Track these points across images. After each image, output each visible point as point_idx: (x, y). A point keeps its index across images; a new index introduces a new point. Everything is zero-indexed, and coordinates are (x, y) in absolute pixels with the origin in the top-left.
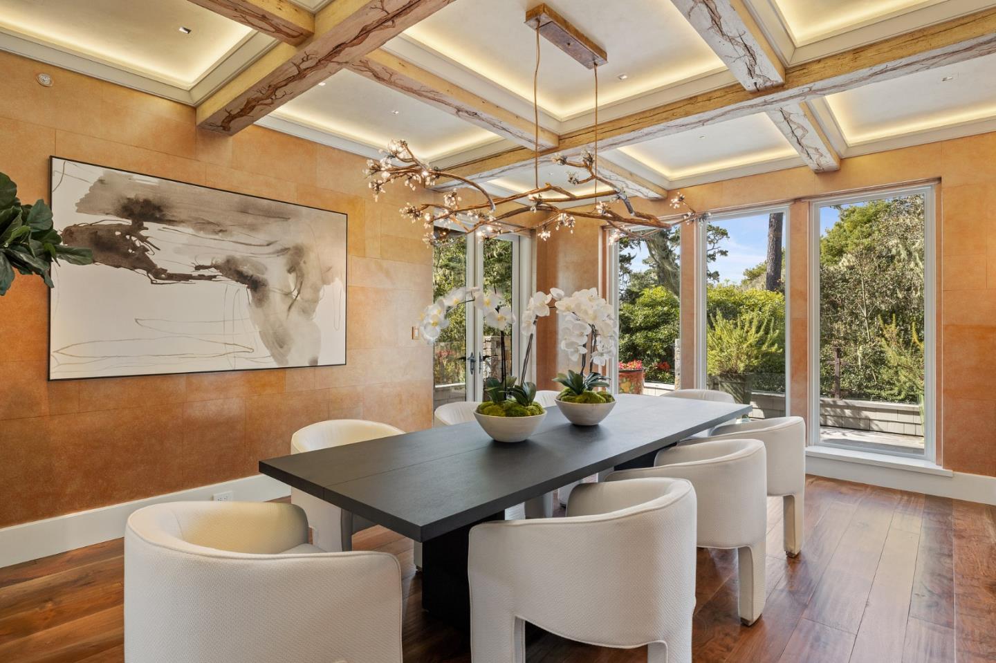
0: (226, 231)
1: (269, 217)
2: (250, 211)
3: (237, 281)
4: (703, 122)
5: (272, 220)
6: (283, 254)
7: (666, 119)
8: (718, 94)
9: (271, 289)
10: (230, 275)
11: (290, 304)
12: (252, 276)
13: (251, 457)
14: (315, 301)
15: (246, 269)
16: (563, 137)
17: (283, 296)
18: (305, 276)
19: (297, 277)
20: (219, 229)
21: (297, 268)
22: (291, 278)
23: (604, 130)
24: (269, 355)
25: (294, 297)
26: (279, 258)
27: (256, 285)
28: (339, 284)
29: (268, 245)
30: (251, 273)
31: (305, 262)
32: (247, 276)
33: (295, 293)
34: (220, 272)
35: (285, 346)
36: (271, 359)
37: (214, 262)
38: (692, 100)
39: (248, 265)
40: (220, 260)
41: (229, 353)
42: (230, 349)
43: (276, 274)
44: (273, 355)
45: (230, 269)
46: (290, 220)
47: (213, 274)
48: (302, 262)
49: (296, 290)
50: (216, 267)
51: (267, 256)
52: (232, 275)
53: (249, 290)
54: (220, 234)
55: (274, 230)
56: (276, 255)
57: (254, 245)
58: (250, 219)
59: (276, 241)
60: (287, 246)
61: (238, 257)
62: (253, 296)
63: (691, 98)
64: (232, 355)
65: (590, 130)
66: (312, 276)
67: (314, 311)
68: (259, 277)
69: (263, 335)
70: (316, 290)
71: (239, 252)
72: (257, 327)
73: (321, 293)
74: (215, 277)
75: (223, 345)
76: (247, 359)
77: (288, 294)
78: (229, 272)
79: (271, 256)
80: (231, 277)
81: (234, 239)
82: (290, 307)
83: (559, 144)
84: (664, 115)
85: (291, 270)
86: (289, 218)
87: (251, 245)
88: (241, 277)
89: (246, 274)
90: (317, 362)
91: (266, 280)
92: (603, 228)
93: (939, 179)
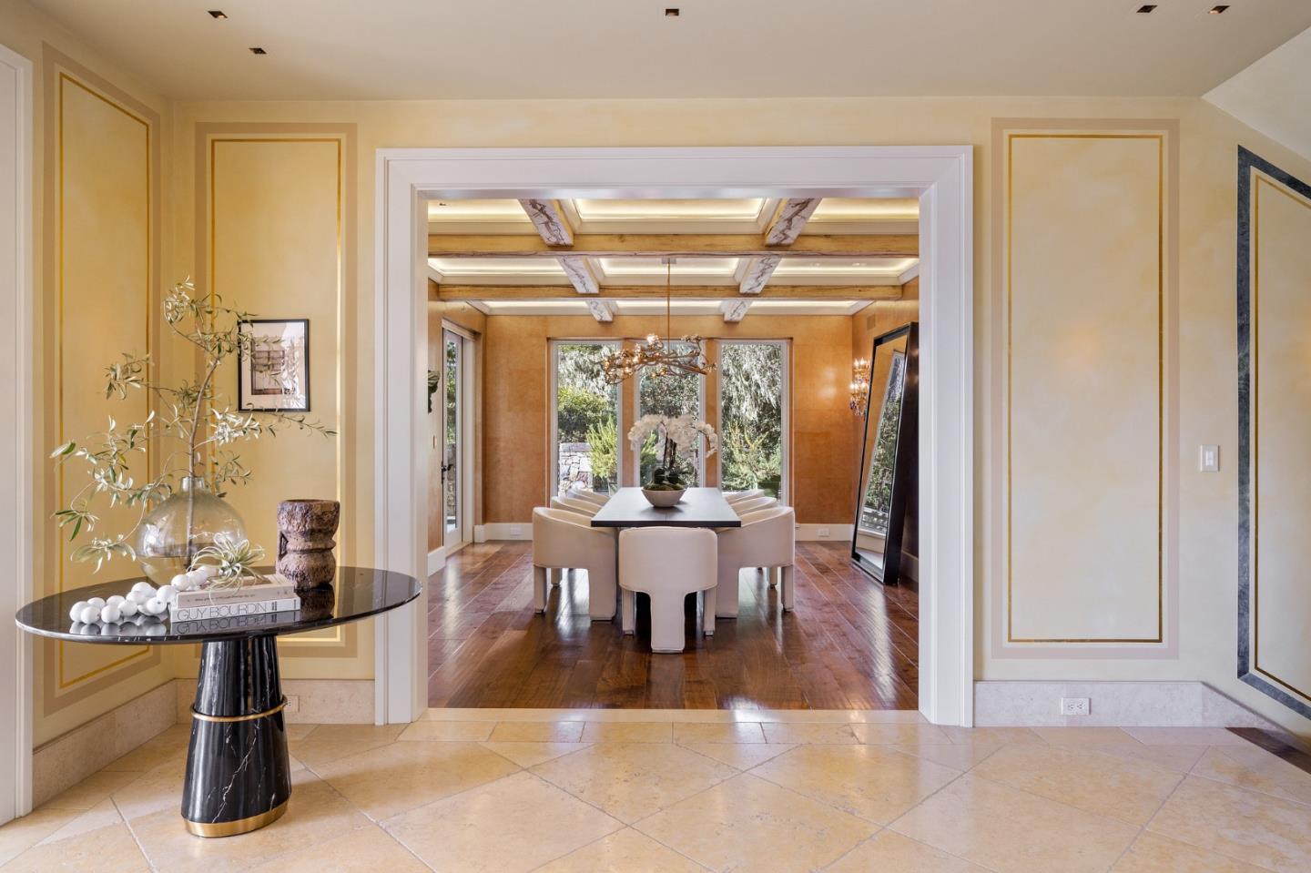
16: (604, 289)
83: (599, 292)
92: (548, 339)
93: (792, 339)
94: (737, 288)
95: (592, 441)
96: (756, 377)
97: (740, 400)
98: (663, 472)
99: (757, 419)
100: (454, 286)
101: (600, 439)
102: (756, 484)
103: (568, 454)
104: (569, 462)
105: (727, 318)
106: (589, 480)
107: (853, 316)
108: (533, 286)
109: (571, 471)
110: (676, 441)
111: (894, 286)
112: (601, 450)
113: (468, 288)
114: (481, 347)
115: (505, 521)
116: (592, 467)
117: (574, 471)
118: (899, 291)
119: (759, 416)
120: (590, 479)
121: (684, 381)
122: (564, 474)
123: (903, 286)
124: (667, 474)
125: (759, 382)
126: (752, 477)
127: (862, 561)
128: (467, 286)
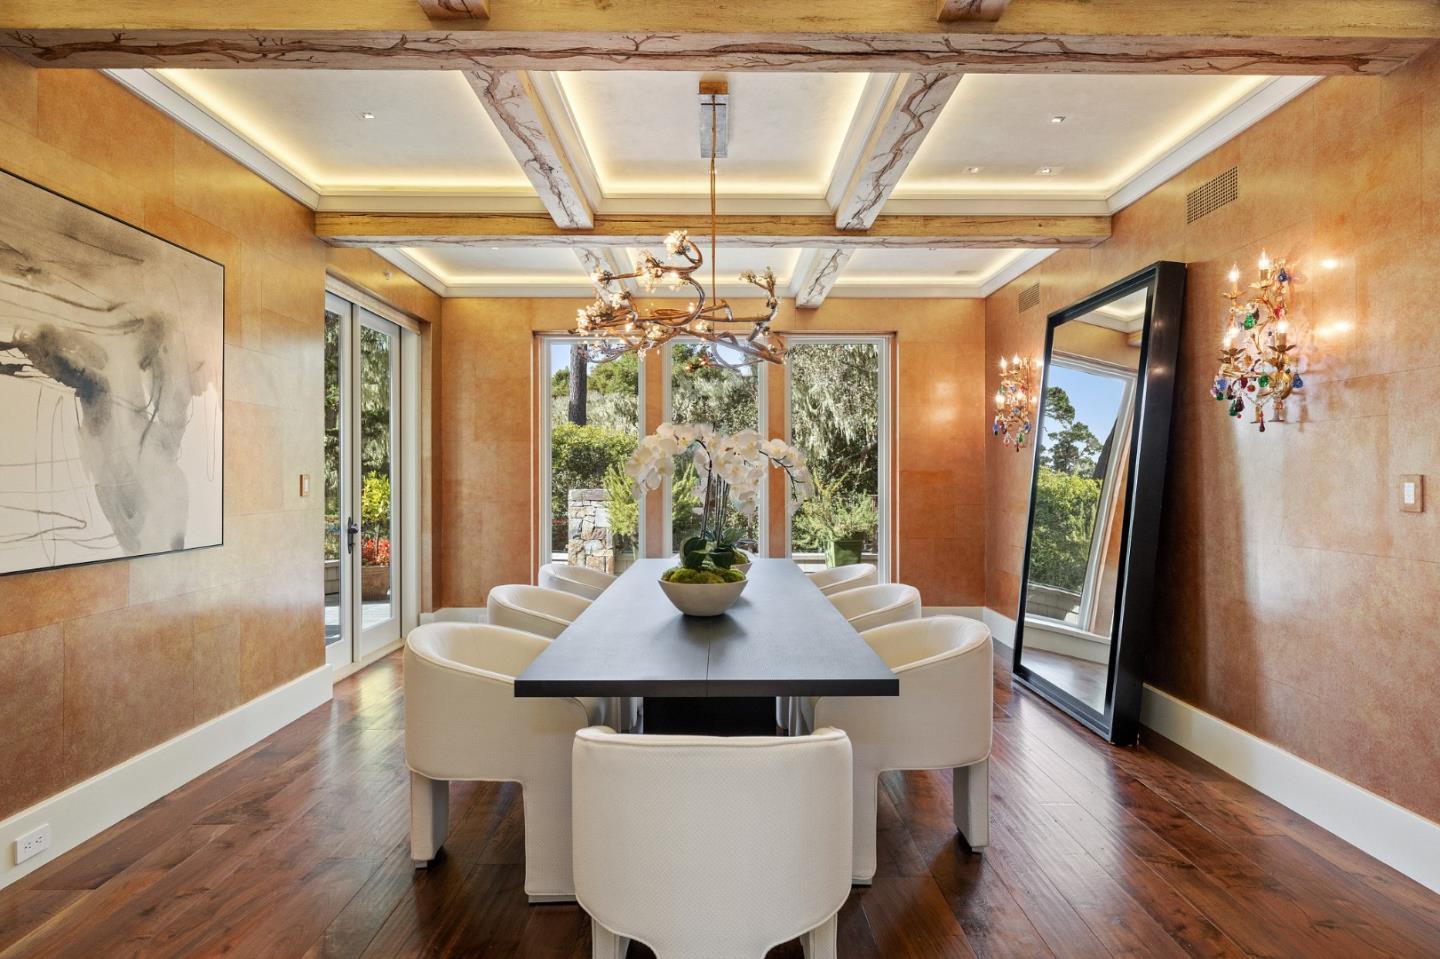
0: (38, 271)
1: (115, 254)
2: (81, 237)
3: (59, 380)
4: (773, 244)
5: (116, 260)
6: (133, 331)
7: (745, 232)
8: (802, 220)
9: (115, 399)
10: (47, 366)
11: (143, 430)
12: (84, 370)
13: (74, 747)
14: (180, 425)
15: (73, 355)
16: (601, 218)
17: (133, 414)
18: (166, 376)
19: (155, 377)
20: (26, 265)
21: (154, 360)
22: (146, 377)
23: (663, 224)
24: (112, 532)
25: (150, 417)
26: (127, 337)
27: (89, 388)
28: (212, 394)
29: (110, 310)
30: (81, 364)
31: (165, 350)
32: (75, 370)
33: (151, 409)
34: (29, 358)
35: (136, 515)
36: (114, 540)
37: (17, 336)
38: (775, 218)
39: (78, 347)
40: (29, 333)
41: (45, 532)
42: (47, 522)
43: (120, 369)
44: (117, 533)
45: (47, 354)
46: (143, 264)
47: (16, 362)
48: (161, 350)
49: (152, 403)
50: (22, 346)
51: (108, 331)
52: (50, 366)
53: (78, 399)
54: (29, 277)
55: (116, 282)
56: (121, 331)
57: (87, 308)
58: (80, 253)
59: (123, 304)
60: (139, 317)
61: (61, 329)
62: (85, 412)
63: (773, 216)
64: (50, 535)
65: (644, 218)
66: (177, 380)
67: (179, 445)
68: (95, 375)
69: (102, 492)
70: (182, 405)
71: (63, 320)
72: (91, 476)
73: (189, 411)
74: (19, 367)
75: (35, 514)
76: (75, 542)
77: (140, 411)
78: (44, 359)
79: (115, 332)
80: (48, 370)
81: (52, 290)
82: (143, 437)
83: (595, 225)
84: (742, 227)
85: (145, 363)
86: (142, 261)
87: (81, 306)
88: (66, 372)
89: (74, 367)
90: (183, 543)
91: (106, 380)
92: (535, 334)
93: (895, 333)
94: (833, 218)
95: (610, 485)
96: (828, 402)
97: (804, 435)
98: (702, 545)
99: (827, 458)
100: (342, 214)
101: (622, 483)
102: (832, 544)
103: (580, 504)
104: (581, 514)
105: (801, 301)
106: (607, 538)
107: (987, 299)
108: (479, 216)
109: (584, 526)
110: (729, 481)
111: (1098, 218)
112: (622, 498)
113: (366, 219)
114: (430, 344)
115: (470, 605)
116: (611, 521)
117: (587, 527)
118: (1106, 225)
119: (829, 453)
120: (609, 537)
121: (733, 411)
122: (574, 531)
123: (1115, 219)
124: (710, 547)
125: (833, 409)
126: (827, 534)
127: (1031, 679)
128: (364, 214)
